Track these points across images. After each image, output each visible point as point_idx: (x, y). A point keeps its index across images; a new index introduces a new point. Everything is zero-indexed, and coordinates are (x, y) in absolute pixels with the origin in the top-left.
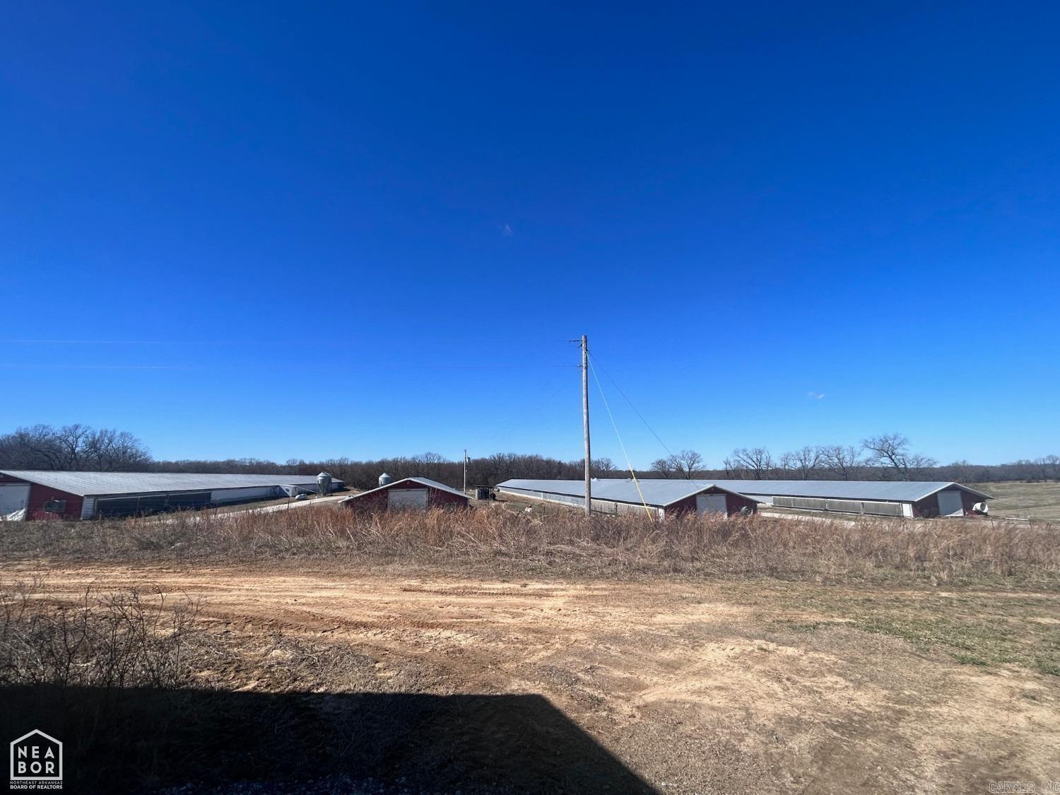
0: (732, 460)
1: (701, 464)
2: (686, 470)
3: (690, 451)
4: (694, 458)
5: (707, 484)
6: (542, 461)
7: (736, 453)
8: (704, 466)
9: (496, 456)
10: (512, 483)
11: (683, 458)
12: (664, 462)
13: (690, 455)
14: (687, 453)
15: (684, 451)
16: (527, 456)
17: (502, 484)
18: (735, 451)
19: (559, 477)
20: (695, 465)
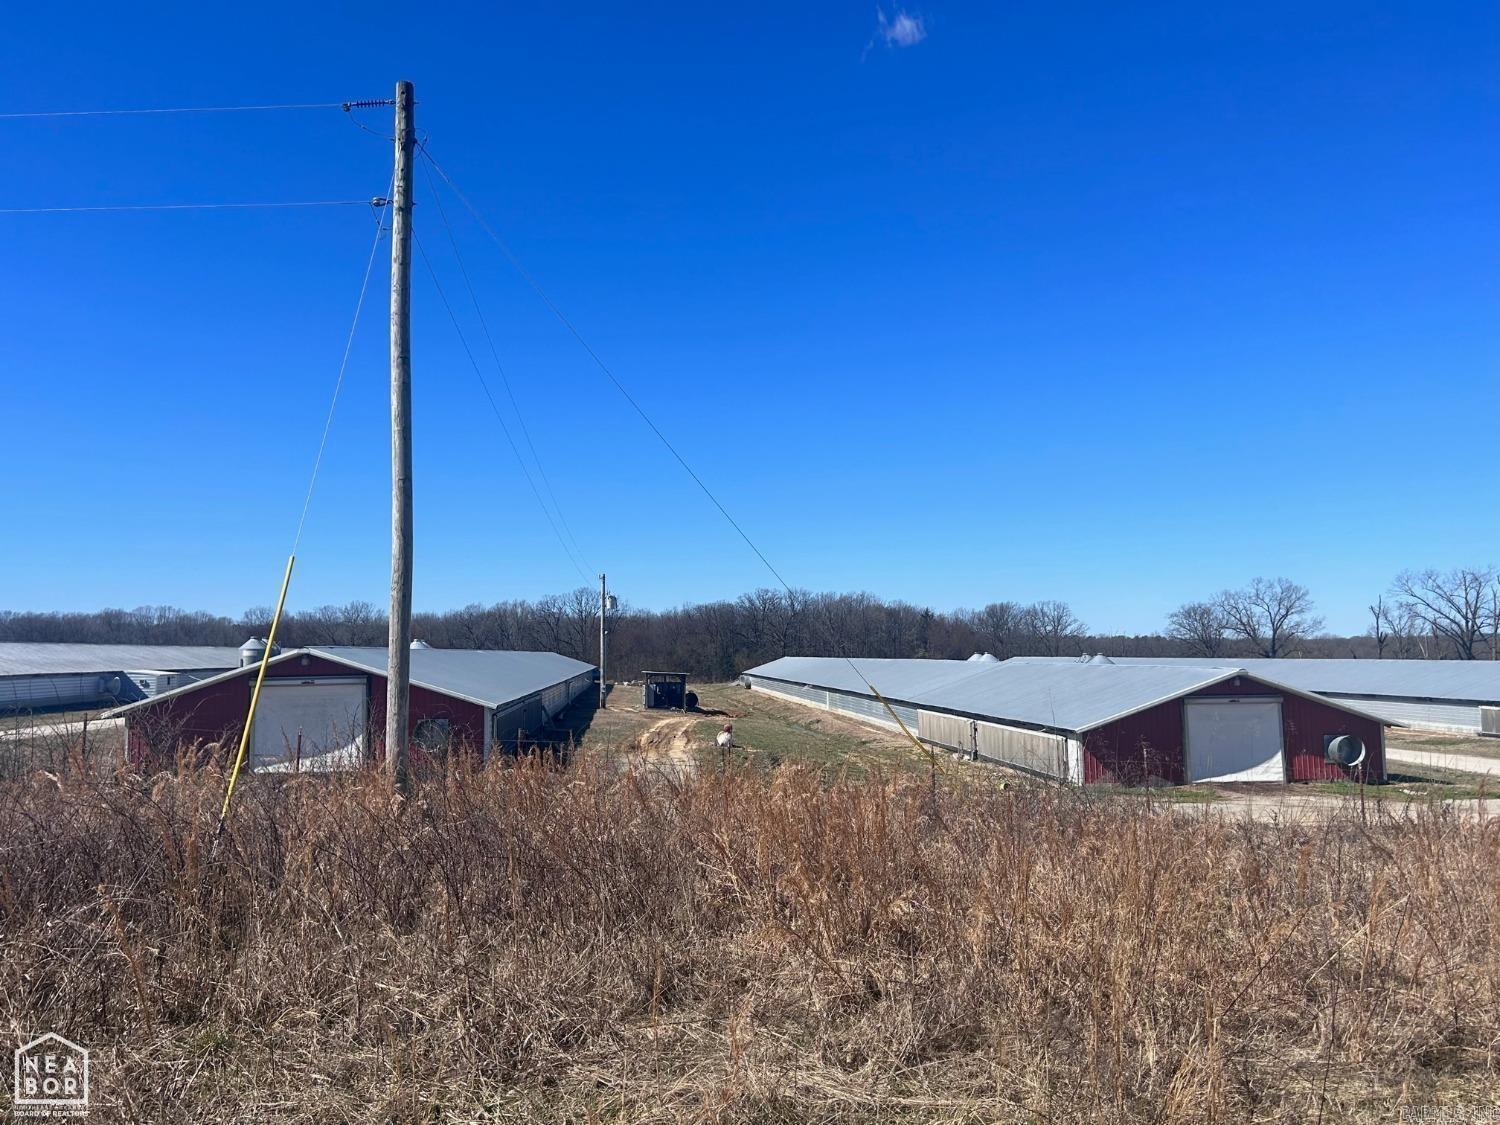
0: (1391, 603)
1: (1308, 617)
2: (1266, 632)
3: (1280, 580)
4: (1289, 599)
5: (1224, 669)
6: (879, 608)
7: (1404, 583)
8: (1317, 623)
9: (754, 597)
10: (787, 666)
11: (1258, 598)
12: (1206, 612)
13: (1278, 590)
14: (1271, 586)
15: (1260, 581)
16: (837, 597)
17: (754, 671)
18: (1399, 579)
19: (921, 652)
20: (1293, 619)
